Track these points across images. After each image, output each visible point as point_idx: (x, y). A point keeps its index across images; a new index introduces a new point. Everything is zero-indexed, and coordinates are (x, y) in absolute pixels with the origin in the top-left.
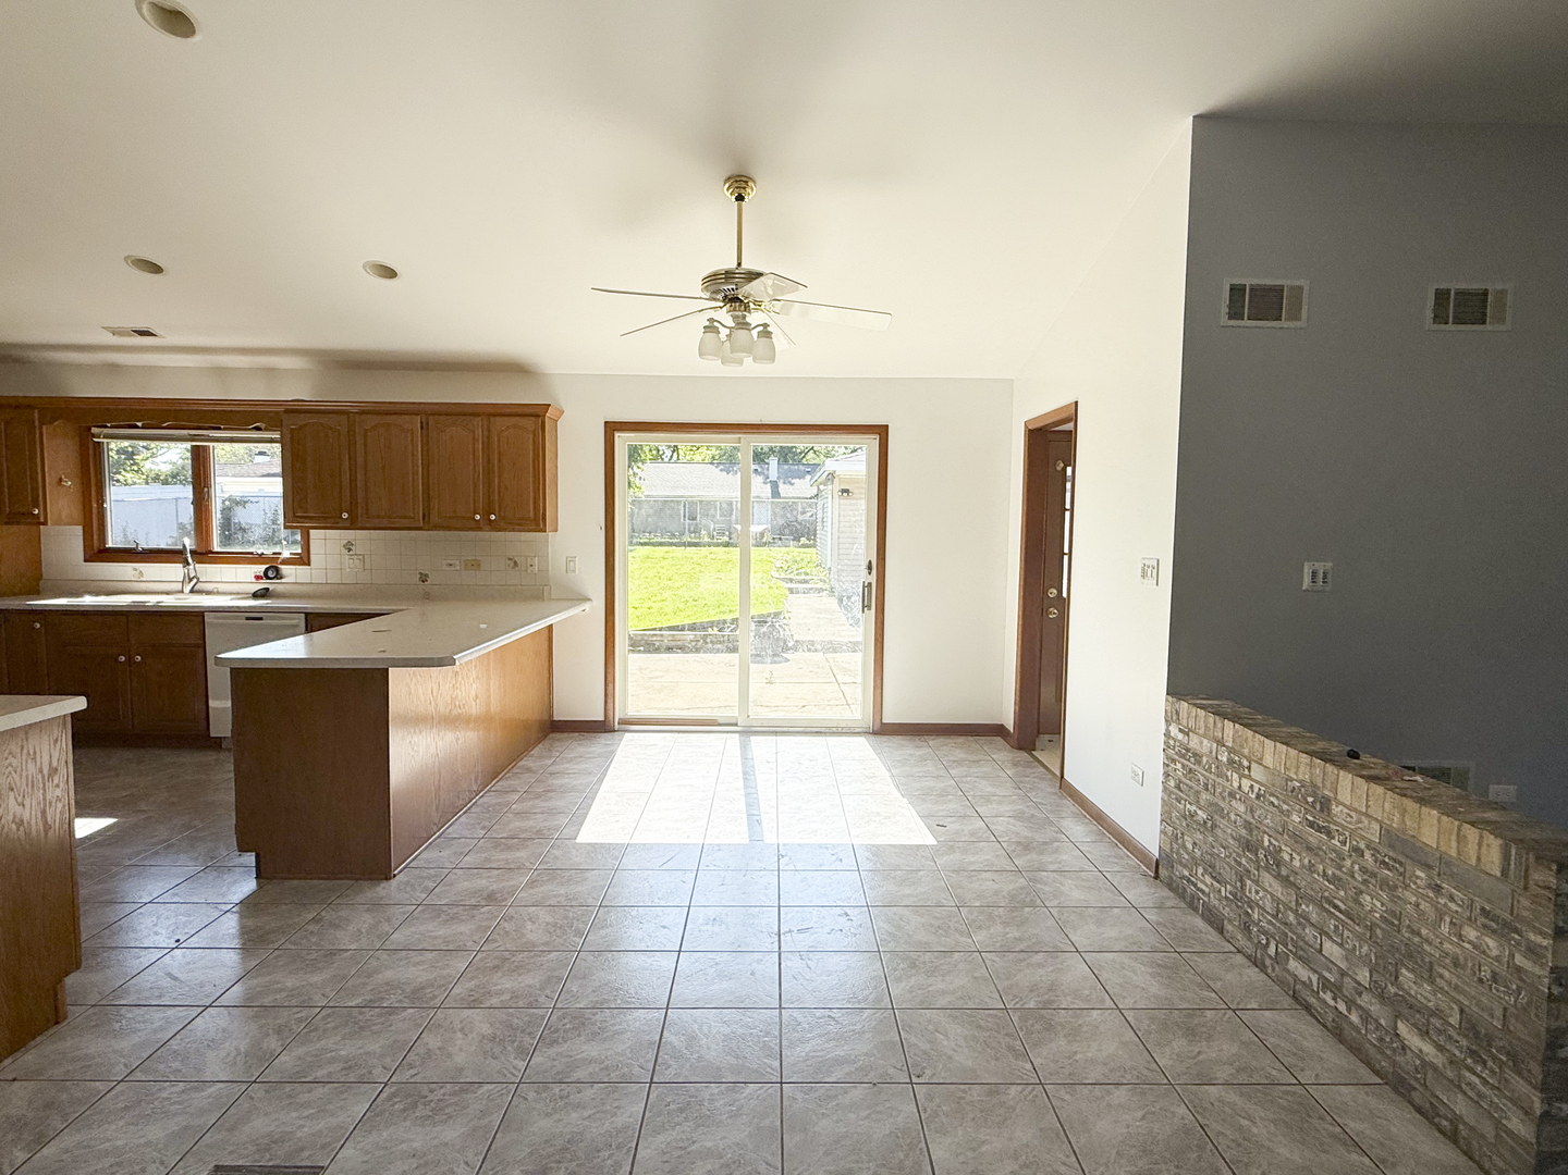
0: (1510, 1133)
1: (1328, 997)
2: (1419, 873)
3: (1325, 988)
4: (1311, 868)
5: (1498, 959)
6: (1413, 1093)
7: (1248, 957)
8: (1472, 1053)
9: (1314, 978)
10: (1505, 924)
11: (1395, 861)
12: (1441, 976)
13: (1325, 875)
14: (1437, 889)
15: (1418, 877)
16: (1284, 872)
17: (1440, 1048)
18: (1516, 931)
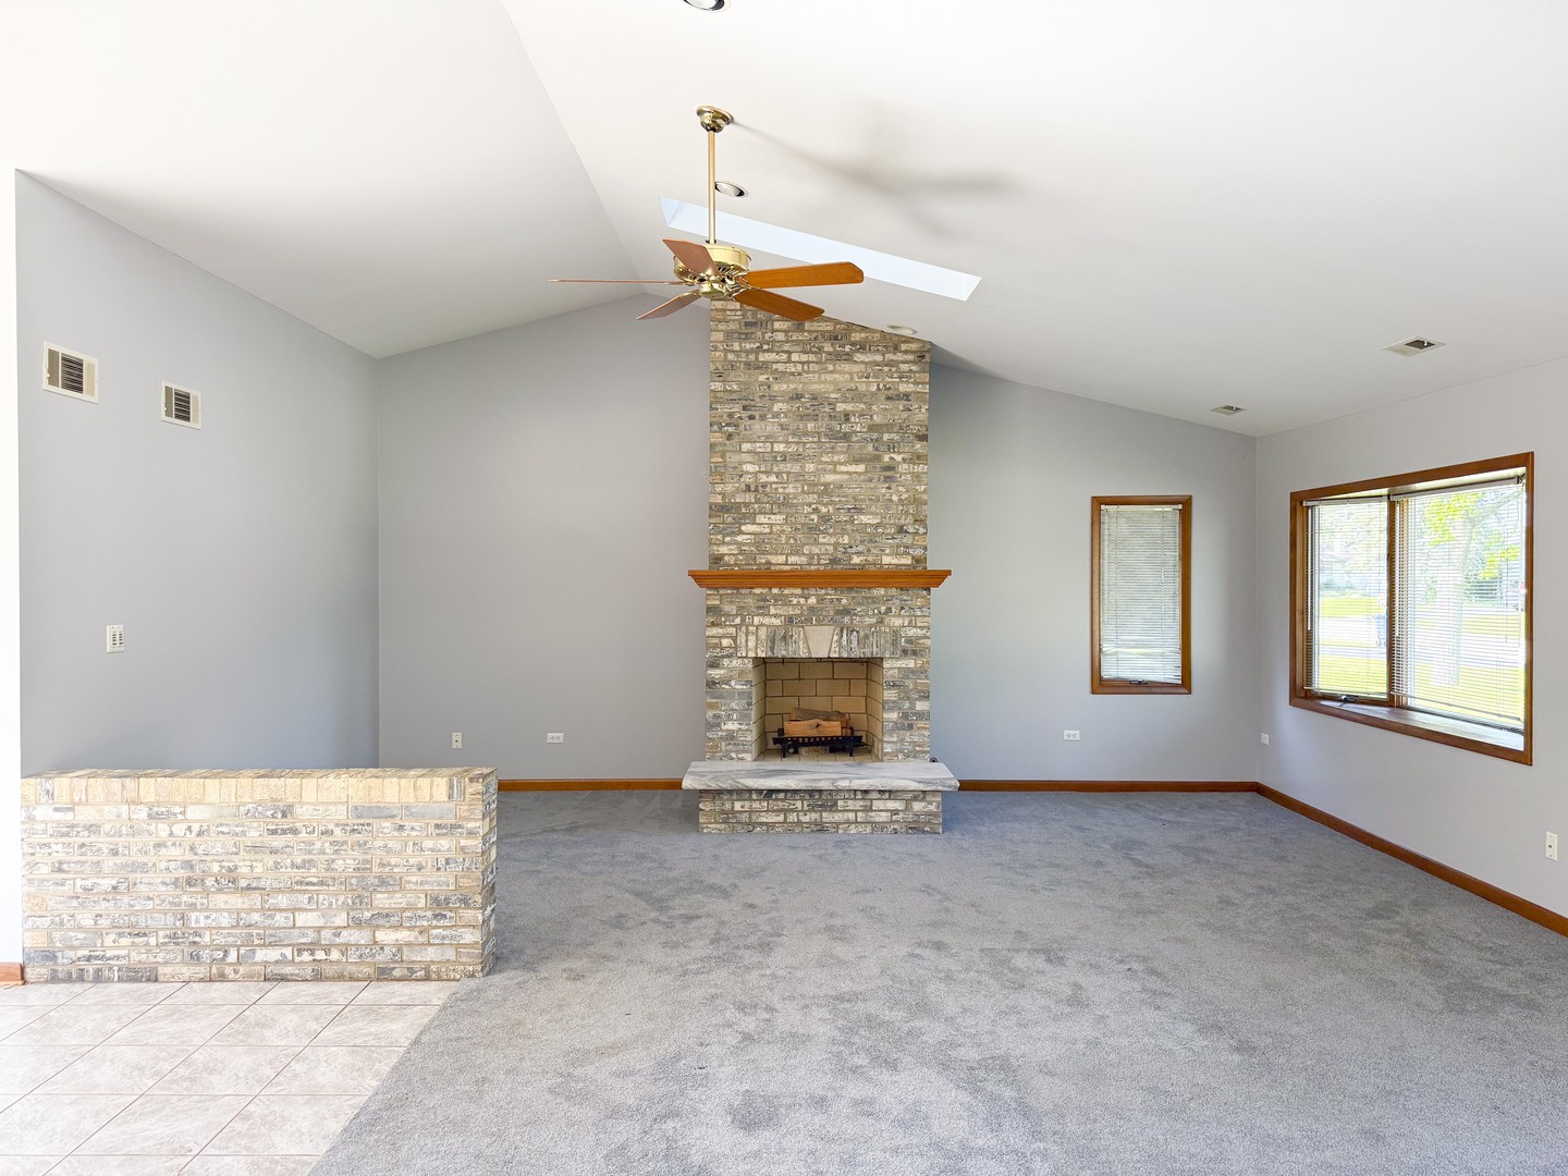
0: (465, 946)
1: (306, 957)
2: (384, 825)
3: (300, 952)
4: (277, 866)
5: (449, 850)
6: (394, 973)
7: (201, 980)
8: (435, 916)
9: (288, 952)
10: (453, 827)
11: (363, 825)
12: (409, 882)
13: (293, 865)
14: (401, 827)
15: (384, 828)
16: (243, 883)
17: (411, 928)
18: (460, 826)
